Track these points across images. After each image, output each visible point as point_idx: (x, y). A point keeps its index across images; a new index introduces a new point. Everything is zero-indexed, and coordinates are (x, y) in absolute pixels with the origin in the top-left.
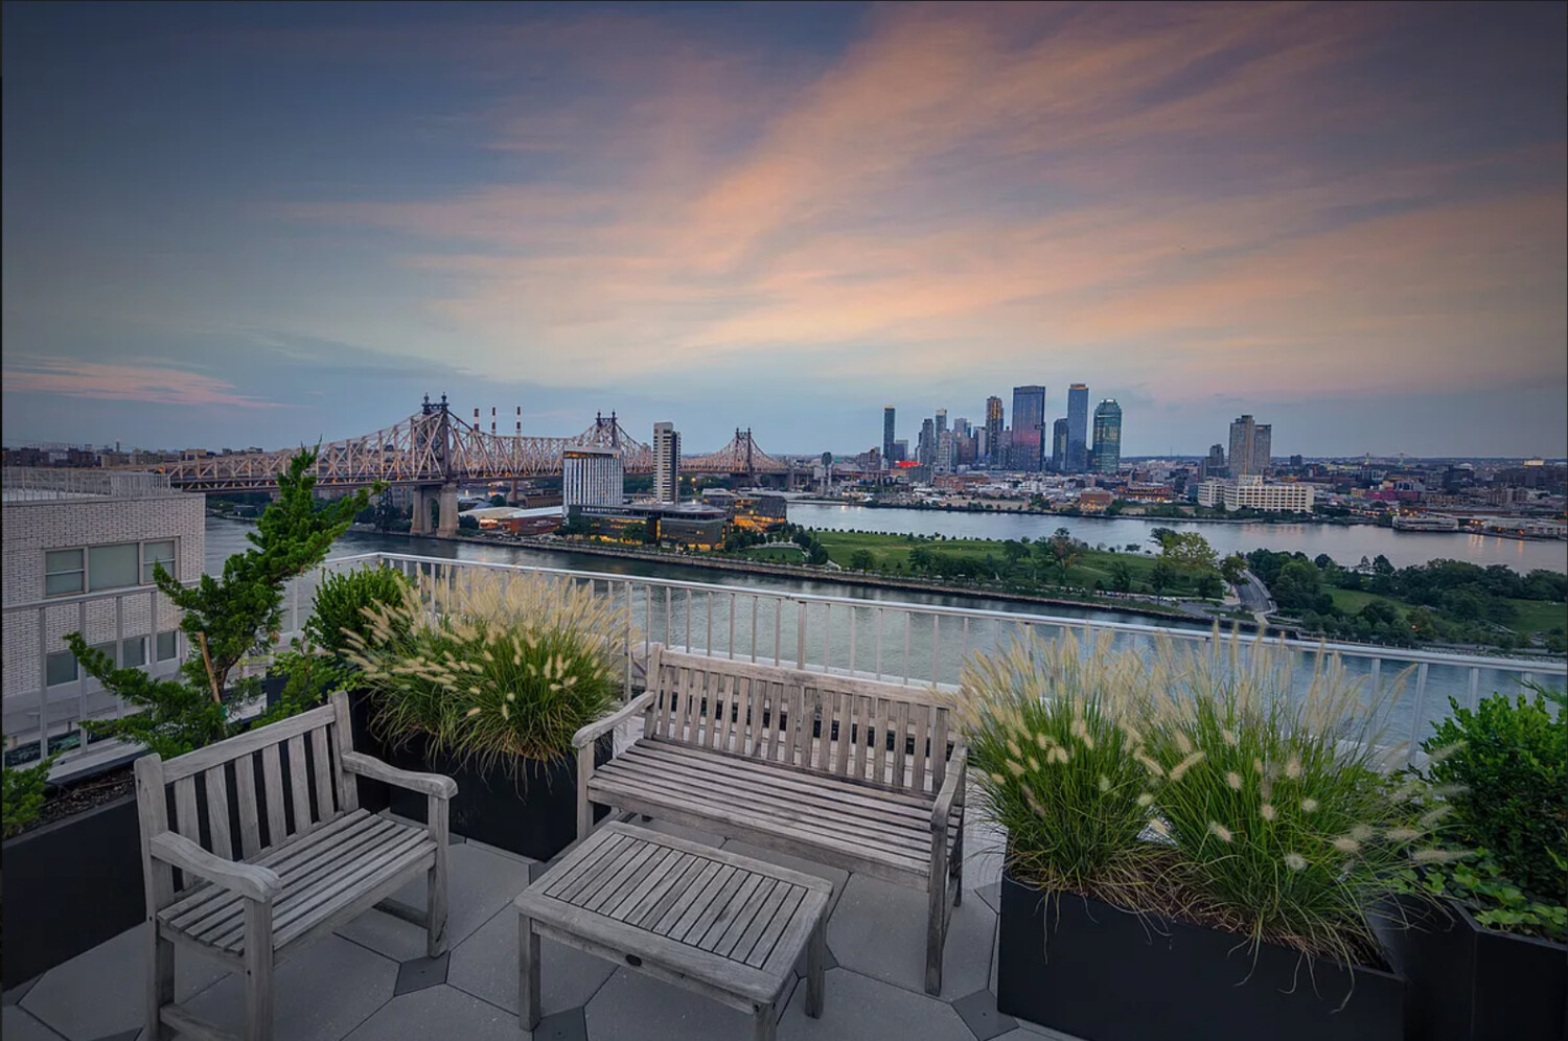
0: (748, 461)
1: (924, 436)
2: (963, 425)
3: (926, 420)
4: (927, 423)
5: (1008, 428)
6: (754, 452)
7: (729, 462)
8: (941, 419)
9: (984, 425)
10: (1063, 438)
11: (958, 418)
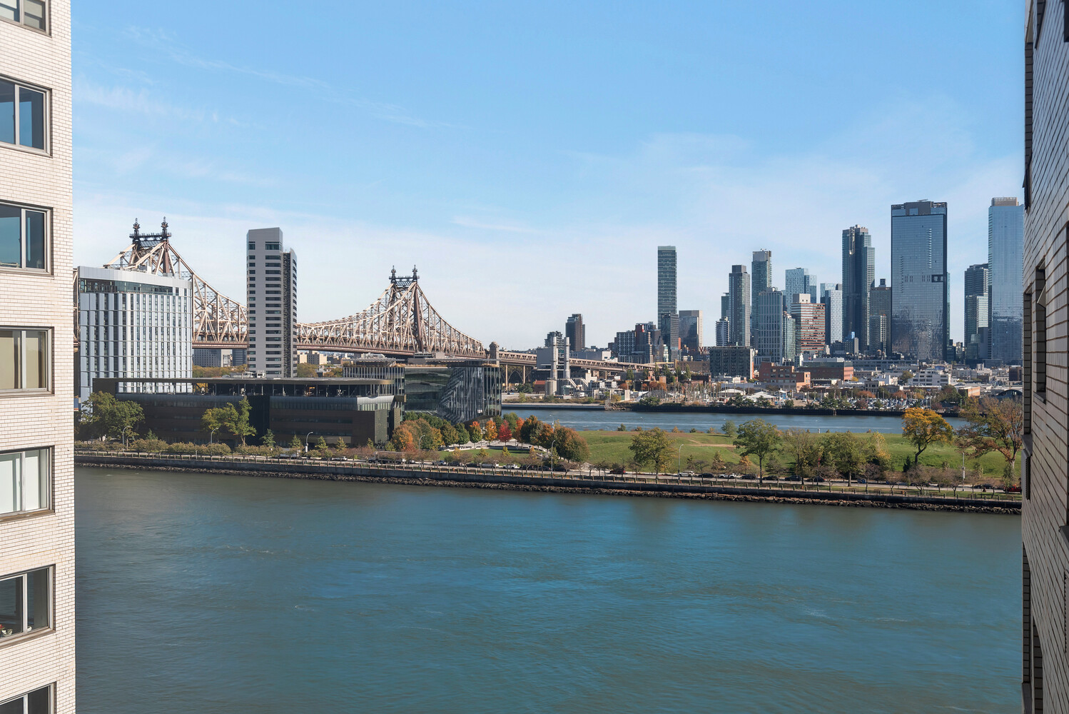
0: (416, 331)
1: (731, 303)
2: (799, 280)
3: (734, 268)
4: (737, 272)
5: (883, 281)
6: (425, 315)
7: (377, 333)
8: (761, 264)
9: (840, 282)
10: (983, 301)
11: (793, 267)
